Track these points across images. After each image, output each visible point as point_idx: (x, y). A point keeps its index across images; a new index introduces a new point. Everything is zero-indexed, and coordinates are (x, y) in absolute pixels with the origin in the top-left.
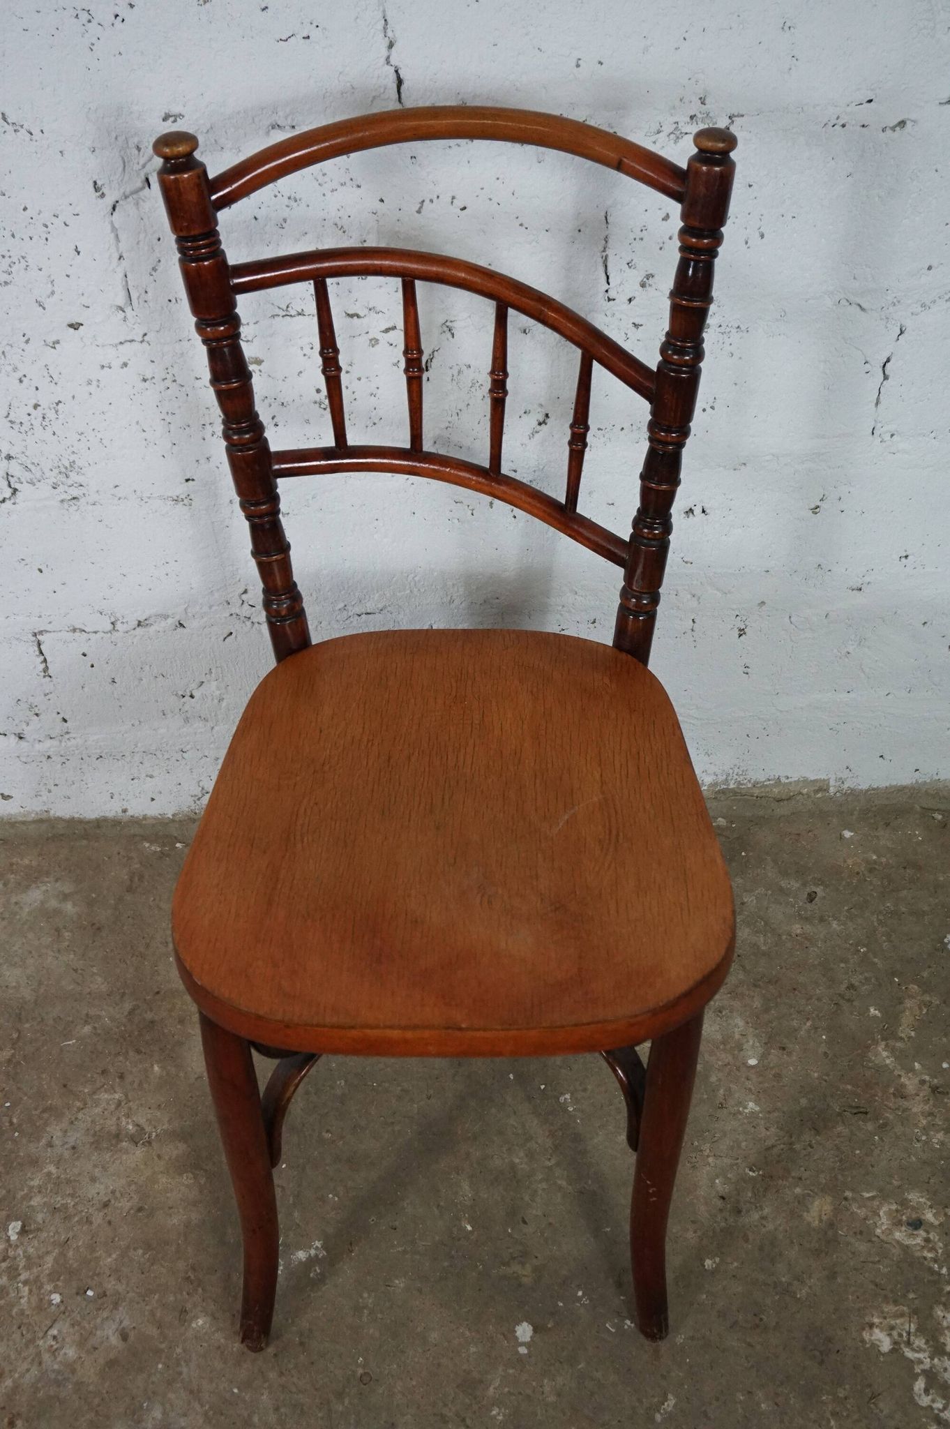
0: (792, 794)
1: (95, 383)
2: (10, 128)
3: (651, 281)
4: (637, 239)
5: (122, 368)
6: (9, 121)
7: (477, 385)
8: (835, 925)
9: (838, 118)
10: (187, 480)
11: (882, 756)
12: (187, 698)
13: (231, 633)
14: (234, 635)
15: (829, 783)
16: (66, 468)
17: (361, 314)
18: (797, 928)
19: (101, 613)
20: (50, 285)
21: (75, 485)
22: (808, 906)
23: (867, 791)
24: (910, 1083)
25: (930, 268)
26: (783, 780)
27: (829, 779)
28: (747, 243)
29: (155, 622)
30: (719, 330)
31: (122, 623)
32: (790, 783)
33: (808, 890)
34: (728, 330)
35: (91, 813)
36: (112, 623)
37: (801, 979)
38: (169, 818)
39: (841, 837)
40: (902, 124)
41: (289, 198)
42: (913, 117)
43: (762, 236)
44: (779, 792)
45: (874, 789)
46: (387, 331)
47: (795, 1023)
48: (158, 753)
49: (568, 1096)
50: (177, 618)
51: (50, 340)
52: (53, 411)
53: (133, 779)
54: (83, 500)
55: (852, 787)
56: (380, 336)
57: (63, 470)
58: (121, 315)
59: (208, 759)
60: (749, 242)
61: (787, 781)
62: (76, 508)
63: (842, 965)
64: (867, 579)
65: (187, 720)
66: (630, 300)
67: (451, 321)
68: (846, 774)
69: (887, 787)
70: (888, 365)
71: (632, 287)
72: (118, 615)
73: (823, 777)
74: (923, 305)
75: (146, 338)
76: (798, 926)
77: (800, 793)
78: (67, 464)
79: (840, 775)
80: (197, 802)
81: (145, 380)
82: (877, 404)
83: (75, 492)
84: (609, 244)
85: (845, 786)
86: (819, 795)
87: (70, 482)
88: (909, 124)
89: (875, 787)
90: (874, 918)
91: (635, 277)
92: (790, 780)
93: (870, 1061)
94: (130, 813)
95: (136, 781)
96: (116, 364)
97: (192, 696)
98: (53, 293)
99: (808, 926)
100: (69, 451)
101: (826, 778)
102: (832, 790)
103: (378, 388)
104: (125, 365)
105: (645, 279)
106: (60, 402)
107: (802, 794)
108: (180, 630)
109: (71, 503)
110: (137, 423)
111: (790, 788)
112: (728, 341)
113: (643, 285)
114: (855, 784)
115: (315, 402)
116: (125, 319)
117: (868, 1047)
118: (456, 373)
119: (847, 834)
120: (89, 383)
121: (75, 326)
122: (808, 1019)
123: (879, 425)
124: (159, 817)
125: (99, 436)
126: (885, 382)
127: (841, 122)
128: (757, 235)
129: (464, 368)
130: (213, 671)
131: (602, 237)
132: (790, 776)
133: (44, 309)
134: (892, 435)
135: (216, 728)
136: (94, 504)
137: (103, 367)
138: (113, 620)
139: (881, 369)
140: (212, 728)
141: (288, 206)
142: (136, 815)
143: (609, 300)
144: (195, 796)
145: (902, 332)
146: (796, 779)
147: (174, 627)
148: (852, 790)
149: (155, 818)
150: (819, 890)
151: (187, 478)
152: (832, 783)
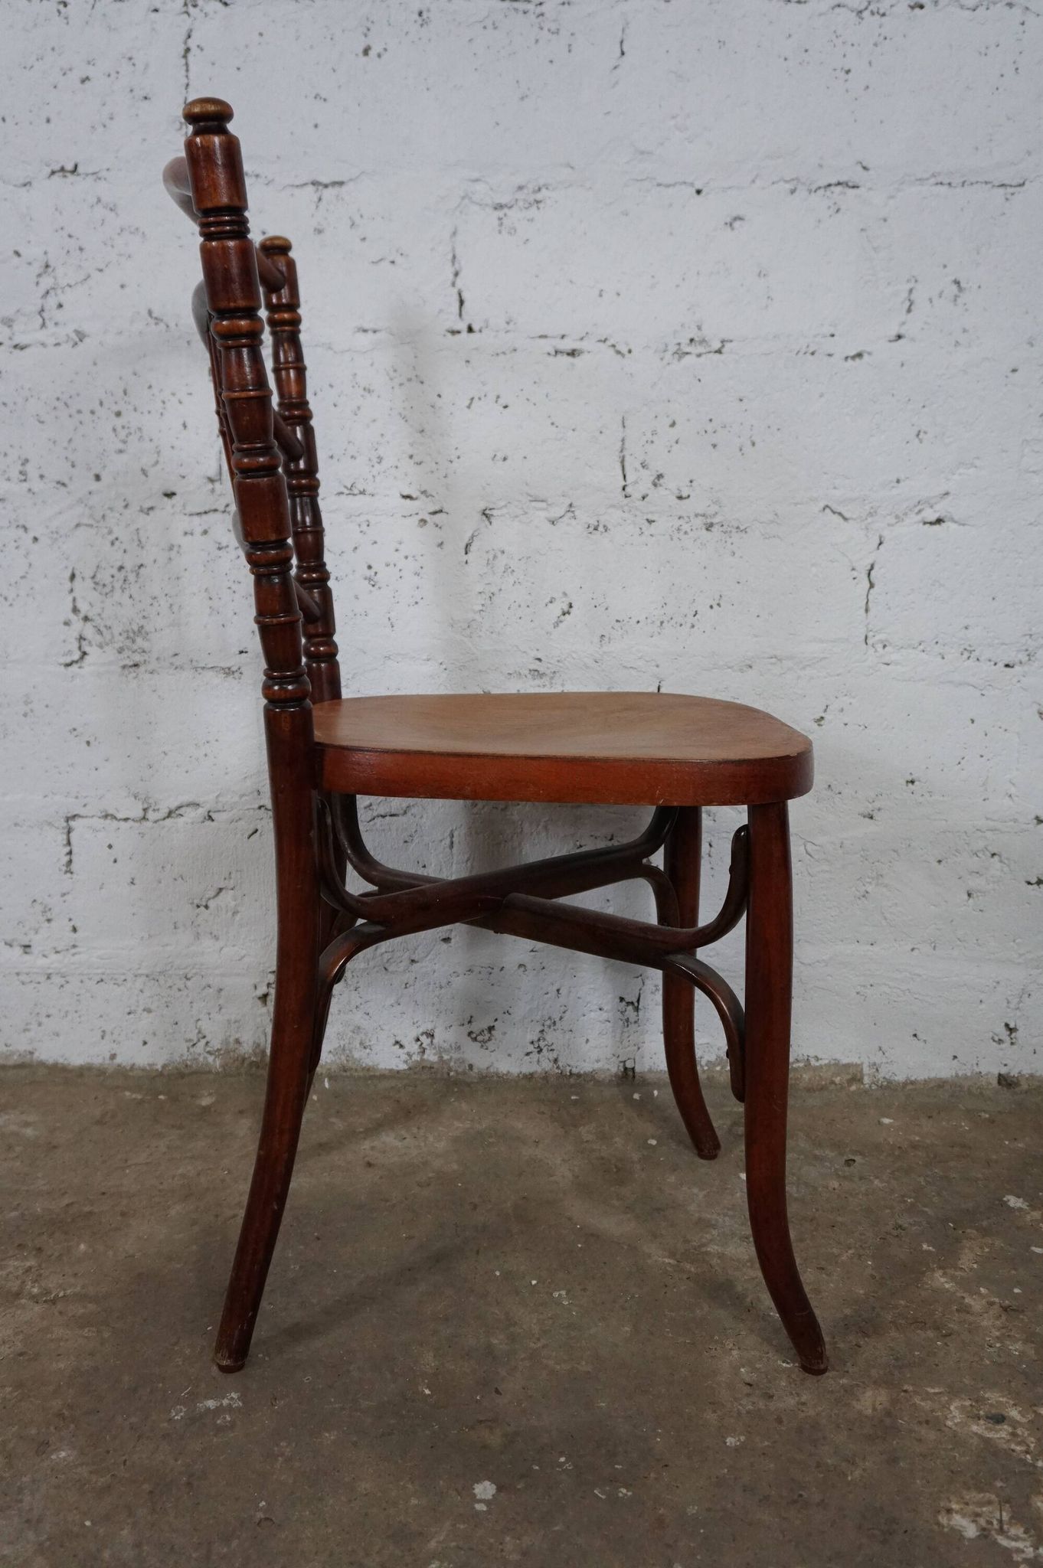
0: (823, 1083)
1: (176, 549)
2: (152, 321)
3: (662, 481)
4: (649, 442)
5: (202, 535)
6: (154, 315)
7: (510, 570)
8: (876, 1182)
9: (808, 346)
10: (241, 652)
11: (915, 1035)
12: (202, 908)
13: (256, 831)
14: (258, 833)
15: (862, 1069)
16: (134, 633)
17: (414, 496)
18: (835, 1184)
19: (135, 797)
20: (156, 455)
21: (139, 650)
22: (846, 1169)
23: (905, 1084)
24: (976, 1304)
25: (898, 481)
26: (813, 1062)
27: (862, 1064)
28: (741, 450)
29: (186, 812)
30: (721, 529)
31: (154, 810)
32: (821, 1067)
33: (845, 1158)
34: (729, 529)
35: (77, 1060)
36: (145, 810)
37: (840, 1219)
38: (157, 1070)
39: (879, 1123)
40: (859, 355)
41: (365, 389)
42: (868, 349)
43: (753, 444)
44: (810, 1079)
45: (912, 1083)
46: (435, 513)
47: (835, 1251)
48: (162, 979)
49: (563, 1293)
50: (208, 807)
51: (147, 505)
52: (134, 574)
53: (129, 1013)
54: (142, 669)
55: (887, 1077)
56: (428, 517)
57: (132, 635)
58: (210, 486)
59: (211, 990)
60: (743, 448)
61: (817, 1064)
62: (135, 675)
63: (888, 1211)
64: (877, 804)
65: (198, 936)
66: (644, 498)
67: (490, 509)
68: (878, 1058)
69: (925, 1081)
70: (873, 573)
71: (645, 486)
72: (151, 801)
73: (855, 1060)
74: (897, 517)
75: (228, 509)
76: (835, 1182)
77: (833, 1082)
78: (136, 628)
79: (874, 1059)
80: (192, 1050)
81: (220, 549)
82: (867, 610)
83: (137, 658)
84: (627, 445)
85: (880, 1076)
86: (853, 1088)
87: (135, 647)
88: (866, 356)
89: (913, 1079)
90: (922, 1180)
91: (648, 477)
92: (820, 1062)
93: (927, 1284)
94: (118, 1060)
95: (132, 1016)
96: (199, 530)
97: (206, 907)
98: (157, 462)
99: (846, 1183)
100: (141, 615)
101: (859, 1062)
102: (866, 1080)
103: (422, 568)
104: (205, 532)
105: (656, 481)
106: (142, 565)
107: (836, 1084)
108: (208, 823)
109: (131, 669)
110: (206, 590)
111: (821, 1074)
112: (729, 541)
113: (655, 485)
114: (890, 1074)
115: (366, 579)
116: (213, 491)
117: (923, 1273)
118: (491, 557)
119: (886, 1121)
120: (171, 548)
121: (170, 495)
122: (850, 1248)
123: (870, 634)
124: (148, 1068)
125: (170, 601)
126: (872, 591)
127: (811, 350)
128: (749, 443)
129: (499, 554)
130: (233, 876)
131: (620, 439)
132: (820, 1057)
133: (147, 476)
134: (885, 646)
135: (225, 950)
136: (151, 673)
137: (186, 533)
138: (146, 806)
139: (866, 576)
140: (221, 949)
141: (362, 396)
142: (124, 1064)
143: (626, 497)
144: (190, 1040)
145: (880, 544)
146: (827, 1062)
147: (202, 819)
148: (888, 1083)
149: (144, 1070)
150: (858, 1158)
151: (241, 649)
152: (866, 1070)
